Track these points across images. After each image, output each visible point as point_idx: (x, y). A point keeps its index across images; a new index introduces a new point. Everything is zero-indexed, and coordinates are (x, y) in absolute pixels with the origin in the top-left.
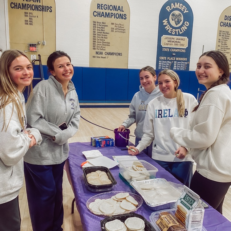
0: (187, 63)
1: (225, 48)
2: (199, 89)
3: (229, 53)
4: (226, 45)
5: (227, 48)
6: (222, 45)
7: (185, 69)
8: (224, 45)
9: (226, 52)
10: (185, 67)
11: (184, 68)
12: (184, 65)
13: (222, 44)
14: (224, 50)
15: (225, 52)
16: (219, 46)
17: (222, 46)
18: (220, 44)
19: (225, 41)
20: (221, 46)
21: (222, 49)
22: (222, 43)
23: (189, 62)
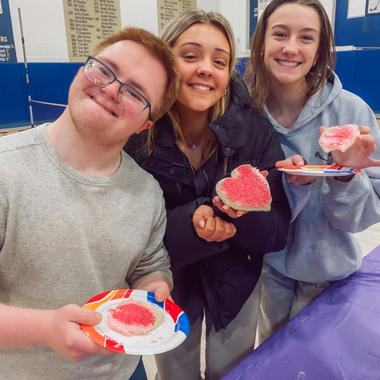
0: (9, 47)
1: (84, 16)
2: (30, 97)
3: (93, 26)
4: (85, 11)
5: (87, 17)
6: (77, 12)
7: (7, 60)
8: (80, 12)
9: (88, 24)
10: (6, 55)
11: (5, 58)
12: (4, 51)
13: (76, 10)
14: (83, 22)
15: (85, 24)
16: (71, 13)
17: (76, 14)
18: (72, 9)
19: (81, 4)
20: (74, 13)
21: (78, 20)
22: (76, 8)
23: (14, 45)
